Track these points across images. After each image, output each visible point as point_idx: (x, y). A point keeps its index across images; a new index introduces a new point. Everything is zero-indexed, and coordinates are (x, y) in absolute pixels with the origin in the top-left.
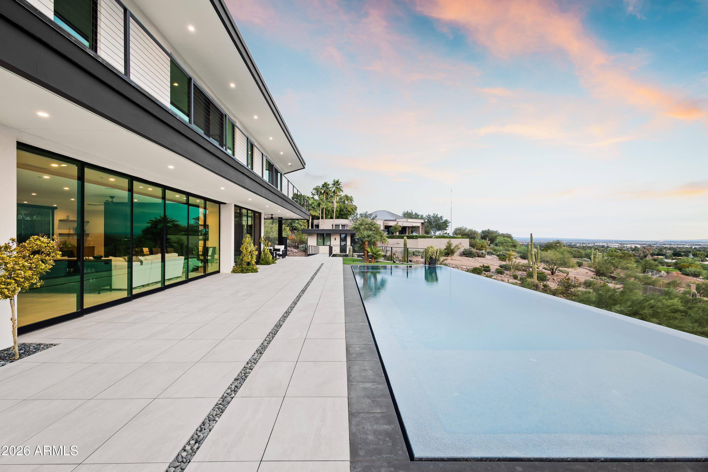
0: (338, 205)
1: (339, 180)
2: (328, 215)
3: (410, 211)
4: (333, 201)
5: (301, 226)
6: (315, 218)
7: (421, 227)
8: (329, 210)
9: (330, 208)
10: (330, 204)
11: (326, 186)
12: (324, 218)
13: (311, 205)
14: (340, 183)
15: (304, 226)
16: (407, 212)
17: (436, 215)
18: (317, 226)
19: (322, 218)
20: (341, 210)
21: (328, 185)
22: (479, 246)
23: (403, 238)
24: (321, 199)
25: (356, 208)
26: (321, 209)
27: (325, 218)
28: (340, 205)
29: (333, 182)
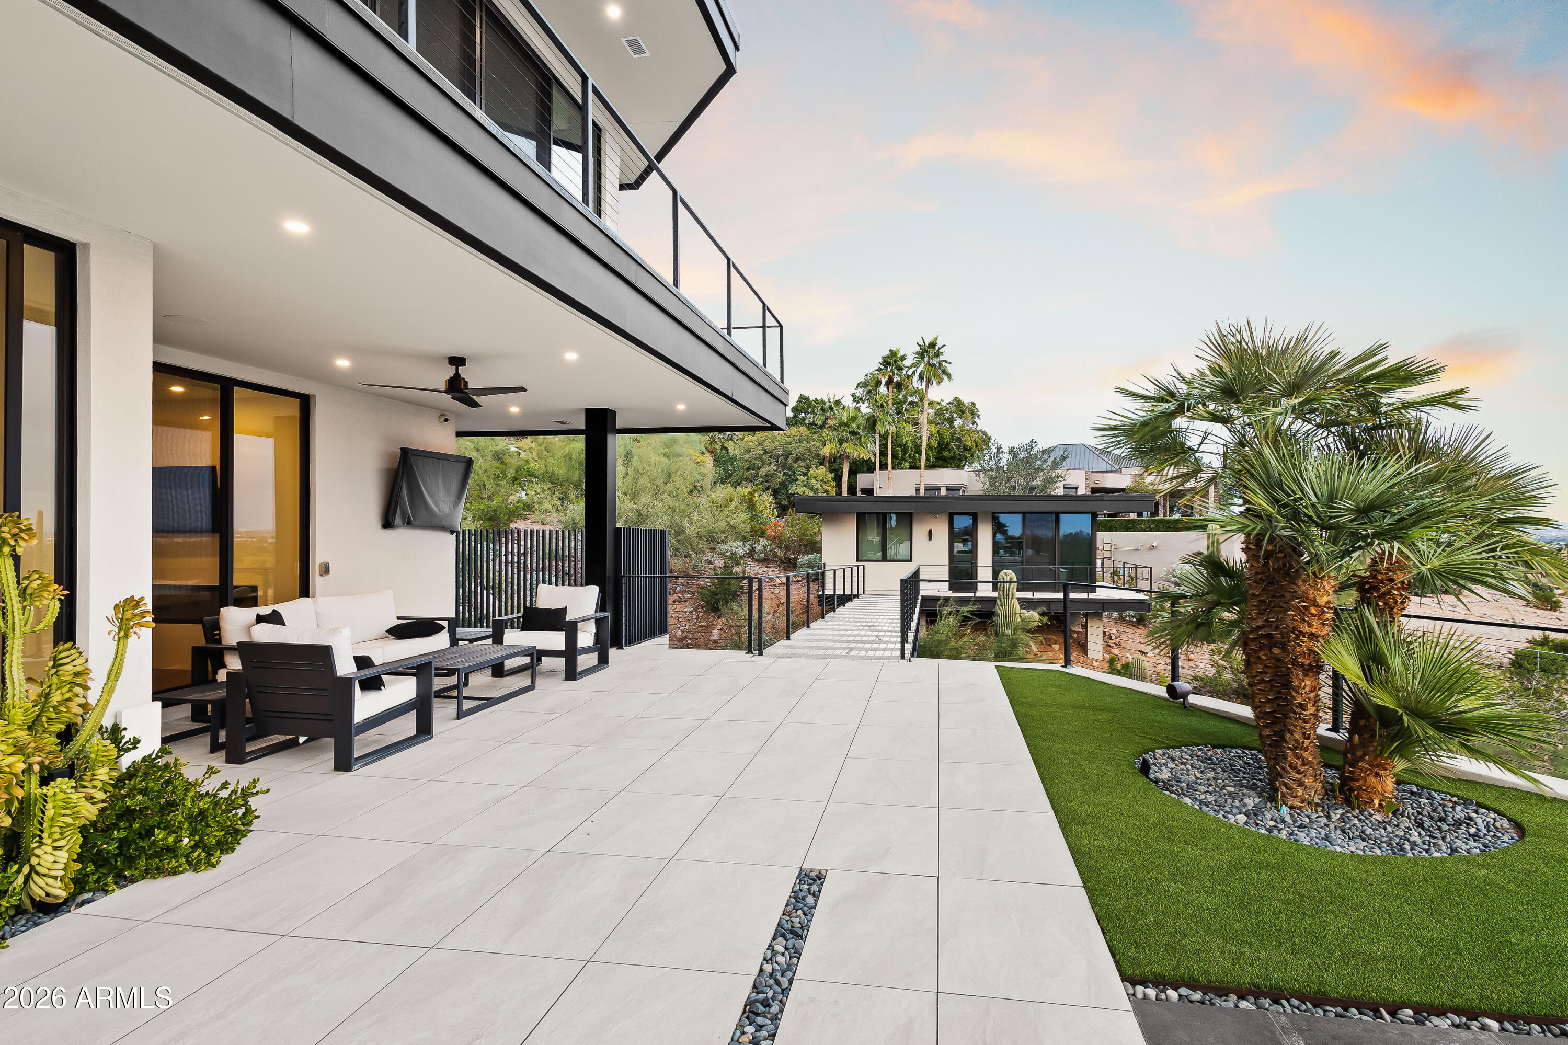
0: (934, 429)
1: (936, 339)
2: (902, 459)
4: (918, 419)
6: (862, 466)
8: (907, 443)
9: (909, 439)
10: (909, 428)
11: (895, 361)
12: (890, 465)
13: (846, 425)
14: (939, 349)
18: (869, 492)
19: (881, 469)
20: (943, 446)
21: (903, 358)
24: (880, 402)
25: (986, 441)
26: (877, 437)
27: (893, 470)
28: (938, 432)
29: (918, 349)
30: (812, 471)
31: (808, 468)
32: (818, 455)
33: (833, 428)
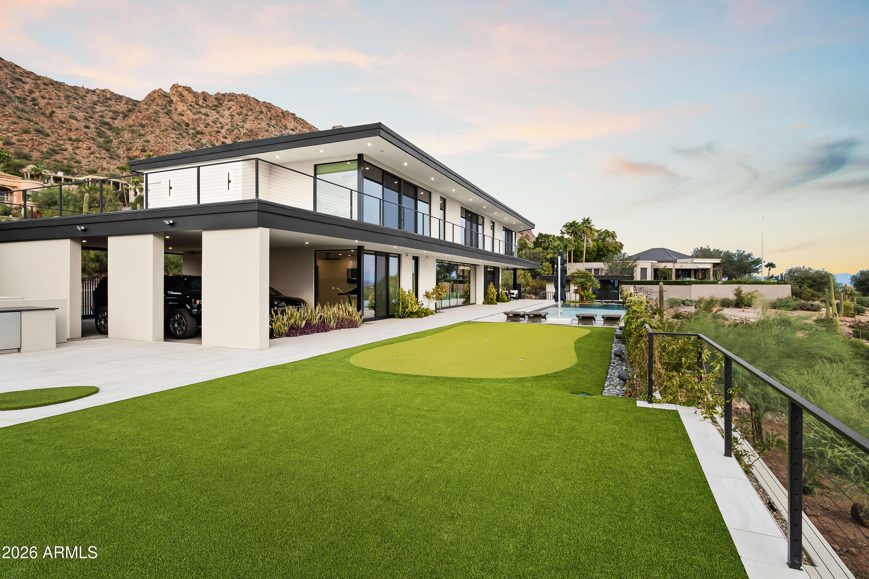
0: (595, 243)
1: (588, 219)
2: (580, 256)
3: (705, 247)
5: (545, 271)
7: (712, 270)
12: (572, 262)
15: (549, 271)
16: (701, 248)
17: (742, 252)
19: (569, 262)
20: (599, 250)
21: (577, 224)
22: (807, 295)
23: (658, 284)
24: (569, 239)
25: (621, 246)
26: (567, 252)
27: (574, 262)
28: (597, 244)
29: (582, 221)
30: (544, 264)
31: (542, 262)
32: (546, 258)
33: (552, 249)
